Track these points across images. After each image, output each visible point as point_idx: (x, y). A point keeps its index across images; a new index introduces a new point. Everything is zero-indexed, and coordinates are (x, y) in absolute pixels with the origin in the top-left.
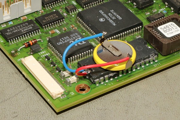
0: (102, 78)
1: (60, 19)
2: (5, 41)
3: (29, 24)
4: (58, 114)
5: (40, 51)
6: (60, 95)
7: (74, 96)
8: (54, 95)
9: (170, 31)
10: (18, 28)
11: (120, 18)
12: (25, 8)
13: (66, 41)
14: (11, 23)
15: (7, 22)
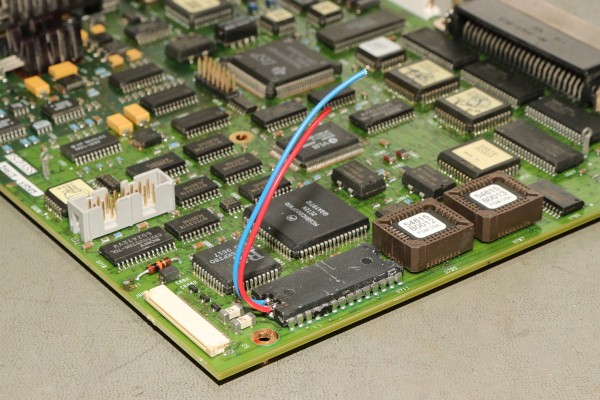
0: (300, 316)
1: (211, 223)
2: (111, 266)
3: (153, 234)
4: (220, 383)
5: (177, 280)
6: (222, 350)
7: (249, 350)
8: (211, 349)
9: (423, 228)
10: (134, 241)
11: (325, 213)
12: (144, 208)
13: (226, 257)
14: (119, 236)
15: (110, 235)
